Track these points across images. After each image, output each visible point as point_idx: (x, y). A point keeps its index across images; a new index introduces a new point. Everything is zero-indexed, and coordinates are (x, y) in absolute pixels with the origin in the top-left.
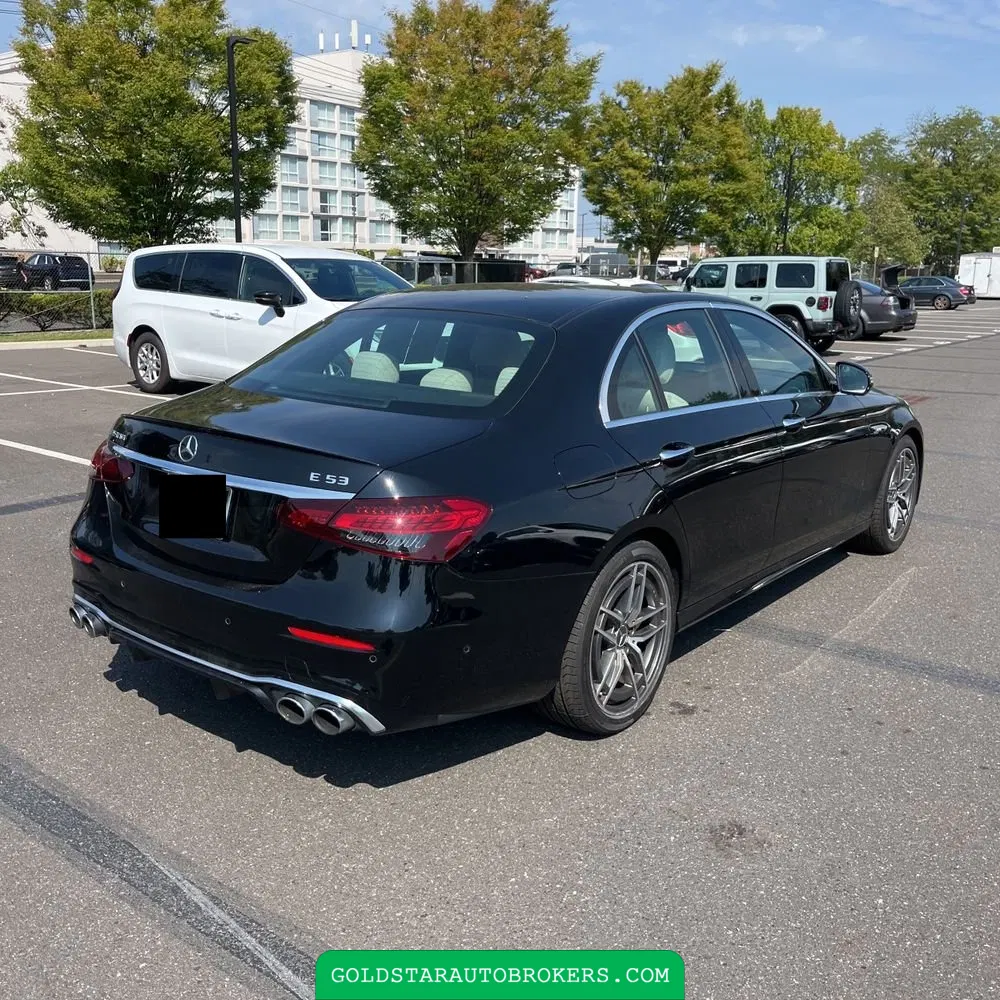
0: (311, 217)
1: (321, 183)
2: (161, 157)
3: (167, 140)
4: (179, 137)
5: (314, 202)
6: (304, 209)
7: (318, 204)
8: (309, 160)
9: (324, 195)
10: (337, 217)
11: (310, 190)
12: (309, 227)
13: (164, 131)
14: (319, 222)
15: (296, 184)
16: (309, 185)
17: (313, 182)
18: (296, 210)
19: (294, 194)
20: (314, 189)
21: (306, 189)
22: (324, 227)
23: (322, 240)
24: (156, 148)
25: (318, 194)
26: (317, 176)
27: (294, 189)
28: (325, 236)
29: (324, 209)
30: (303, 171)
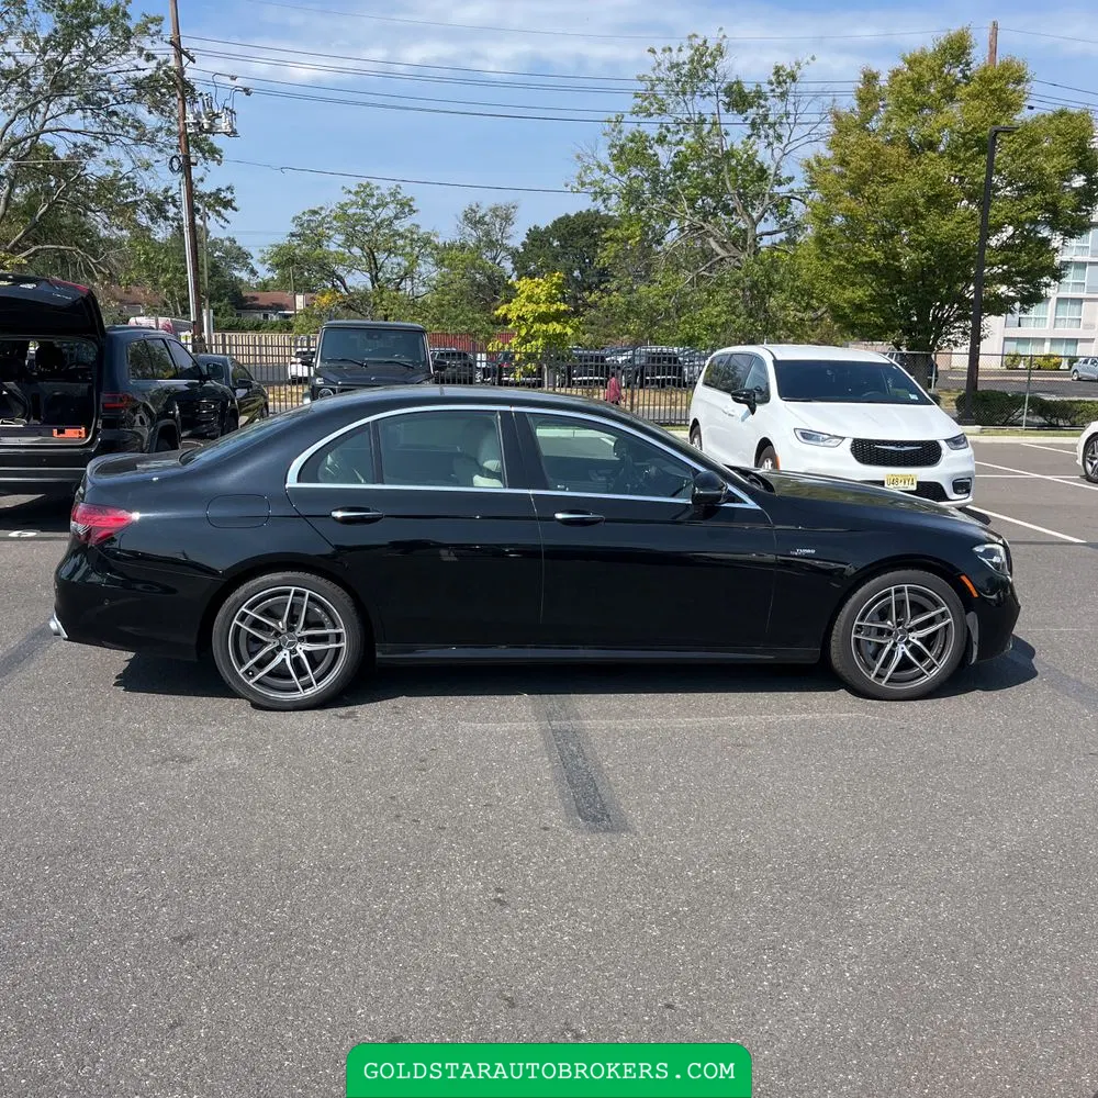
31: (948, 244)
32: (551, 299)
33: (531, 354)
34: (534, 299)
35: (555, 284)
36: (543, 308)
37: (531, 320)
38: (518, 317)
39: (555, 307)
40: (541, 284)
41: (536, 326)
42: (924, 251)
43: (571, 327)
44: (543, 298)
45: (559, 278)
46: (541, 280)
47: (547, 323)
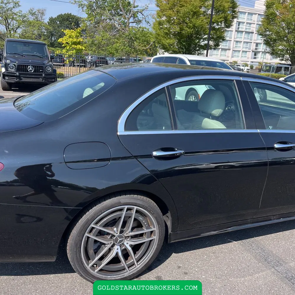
0: (251, 51)
1: (256, 40)
2: (189, 30)
3: (191, 25)
4: (195, 24)
5: (253, 47)
6: (250, 49)
7: (254, 47)
8: (254, 33)
9: (257, 44)
10: (260, 52)
11: (253, 43)
12: (250, 55)
13: (191, 22)
14: (254, 53)
15: (249, 41)
16: (253, 41)
17: (254, 40)
18: (247, 49)
19: (247, 44)
20: (254, 43)
21: (252, 42)
22: (255, 55)
23: (254, 59)
24: (188, 27)
25: (255, 44)
26: (256, 38)
27: (247, 43)
28: (254, 58)
29: (256, 49)
30: (252, 37)
31: (199, 27)
32: (77, 37)
33: (71, 55)
34: (71, 37)
35: (78, 32)
36: (75, 40)
37: (71, 44)
38: (66, 42)
39: (79, 40)
40: (73, 32)
41: (73, 46)
42: (192, 29)
43: (84, 47)
44: (75, 37)
45: (80, 30)
46: (73, 31)
47: (76, 45)
